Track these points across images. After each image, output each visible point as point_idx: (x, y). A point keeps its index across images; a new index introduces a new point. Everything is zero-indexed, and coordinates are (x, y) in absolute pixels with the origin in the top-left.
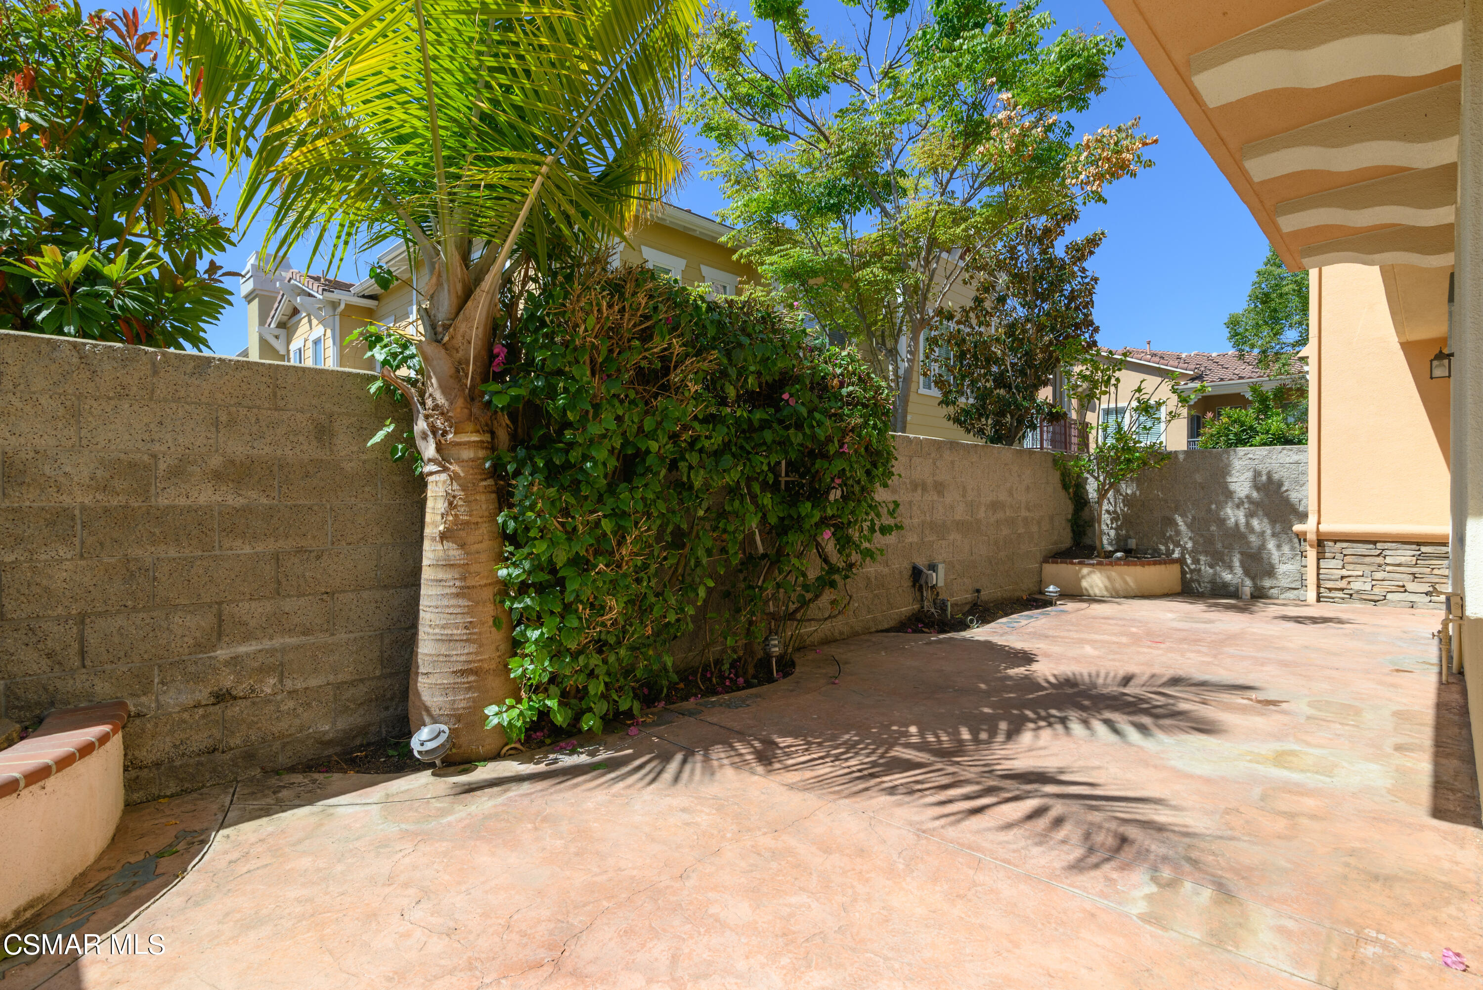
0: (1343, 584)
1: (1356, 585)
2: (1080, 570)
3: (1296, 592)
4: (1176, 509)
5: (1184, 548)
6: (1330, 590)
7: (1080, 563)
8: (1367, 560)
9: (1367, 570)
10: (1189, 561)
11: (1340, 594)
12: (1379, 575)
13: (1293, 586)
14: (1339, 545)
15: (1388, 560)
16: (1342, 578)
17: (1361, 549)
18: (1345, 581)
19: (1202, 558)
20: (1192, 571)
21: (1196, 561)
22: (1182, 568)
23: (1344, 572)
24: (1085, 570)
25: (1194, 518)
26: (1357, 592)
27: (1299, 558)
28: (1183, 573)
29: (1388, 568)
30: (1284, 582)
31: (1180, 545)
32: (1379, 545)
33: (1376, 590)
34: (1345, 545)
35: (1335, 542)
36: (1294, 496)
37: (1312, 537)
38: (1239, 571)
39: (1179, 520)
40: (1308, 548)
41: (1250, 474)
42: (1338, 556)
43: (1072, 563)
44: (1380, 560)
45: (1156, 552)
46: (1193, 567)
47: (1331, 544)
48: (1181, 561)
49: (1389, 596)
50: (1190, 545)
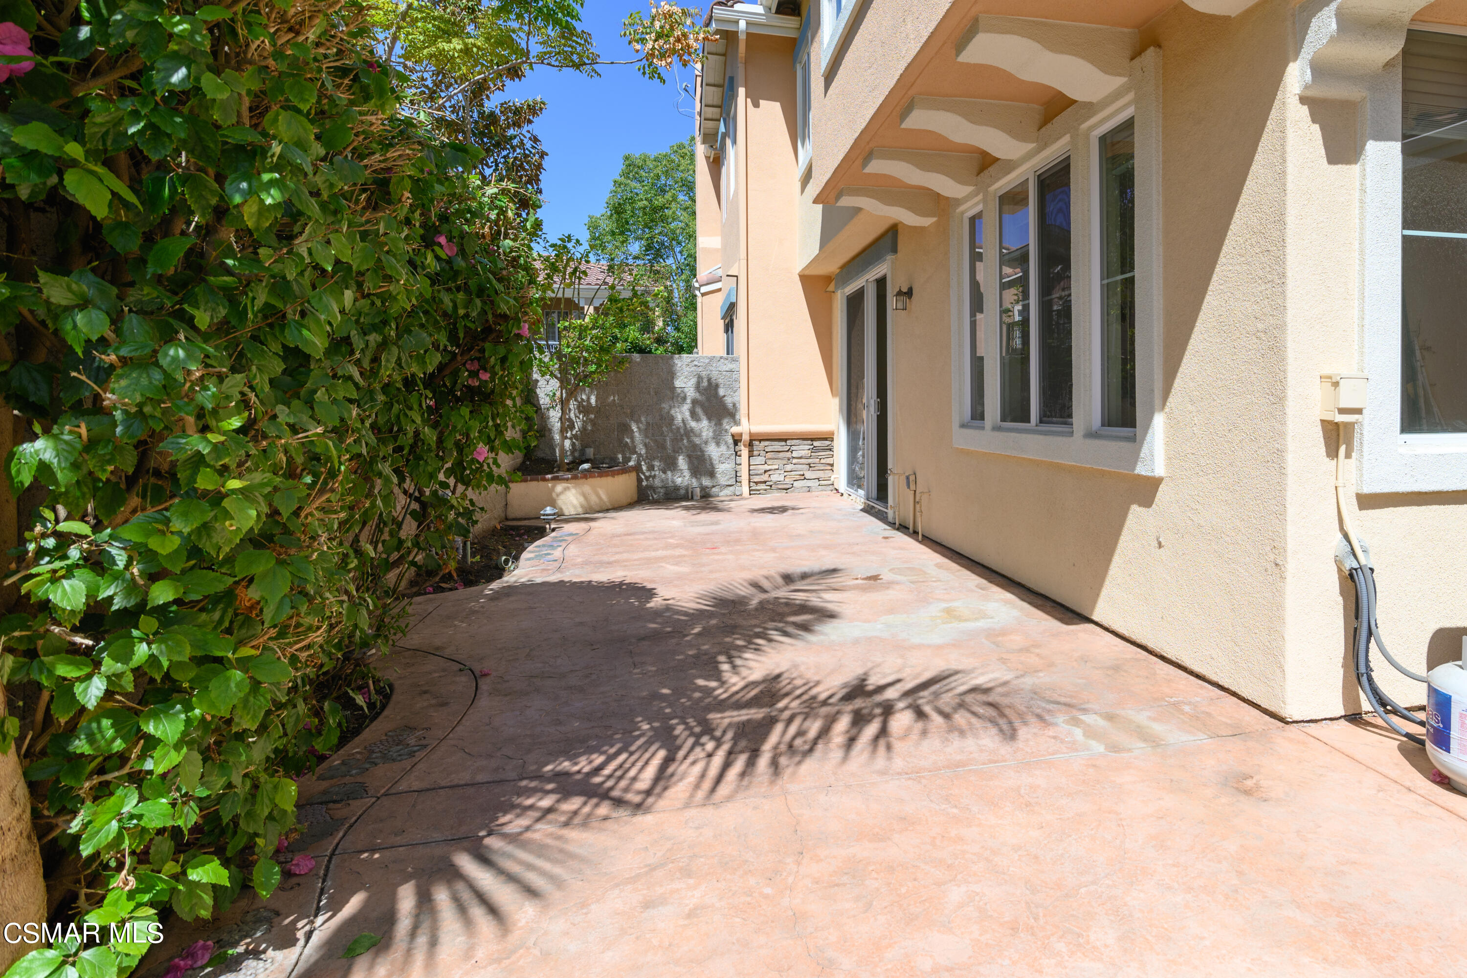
0: (765, 477)
1: (775, 478)
2: (553, 487)
3: (731, 488)
4: (632, 416)
5: (640, 455)
6: (756, 483)
7: (553, 479)
8: (781, 455)
9: (781, 462)
10: (644, 468)
11: (763, 486)
12: (789, 467)
13: (729, 483)
14: (764, 443)
15: (795, 454)
16: (765, 471)
17: (777, 446)
18: (767, 474)
19: (656, 463)
20: (647, 478)
21: (651, 468)
22: (638, 475)
23: (767, 467)
24: (559, 488)
25: (648, 424)
26: (775, 483)
27: (733, 457)
28: (639, 480)
29: (795, 461)
30: (722, 480)
31: (635, 453)
32: (789, 442)
33: (787, 480)
34: (767, 443)
35: (760, 441)
36: (729, 401)
37: (746, 438)
38: (687, 474)
39: (634, 428)
40: (742, 448)
41: (694, 381)
42: (762, 453)
43: (545, 480)
44: (788, 455)
45: (613, 462)
46: (647, 474)
47: (757, 443)
48: (637, 469)
49: (796, 484)
50: (643, 452)
